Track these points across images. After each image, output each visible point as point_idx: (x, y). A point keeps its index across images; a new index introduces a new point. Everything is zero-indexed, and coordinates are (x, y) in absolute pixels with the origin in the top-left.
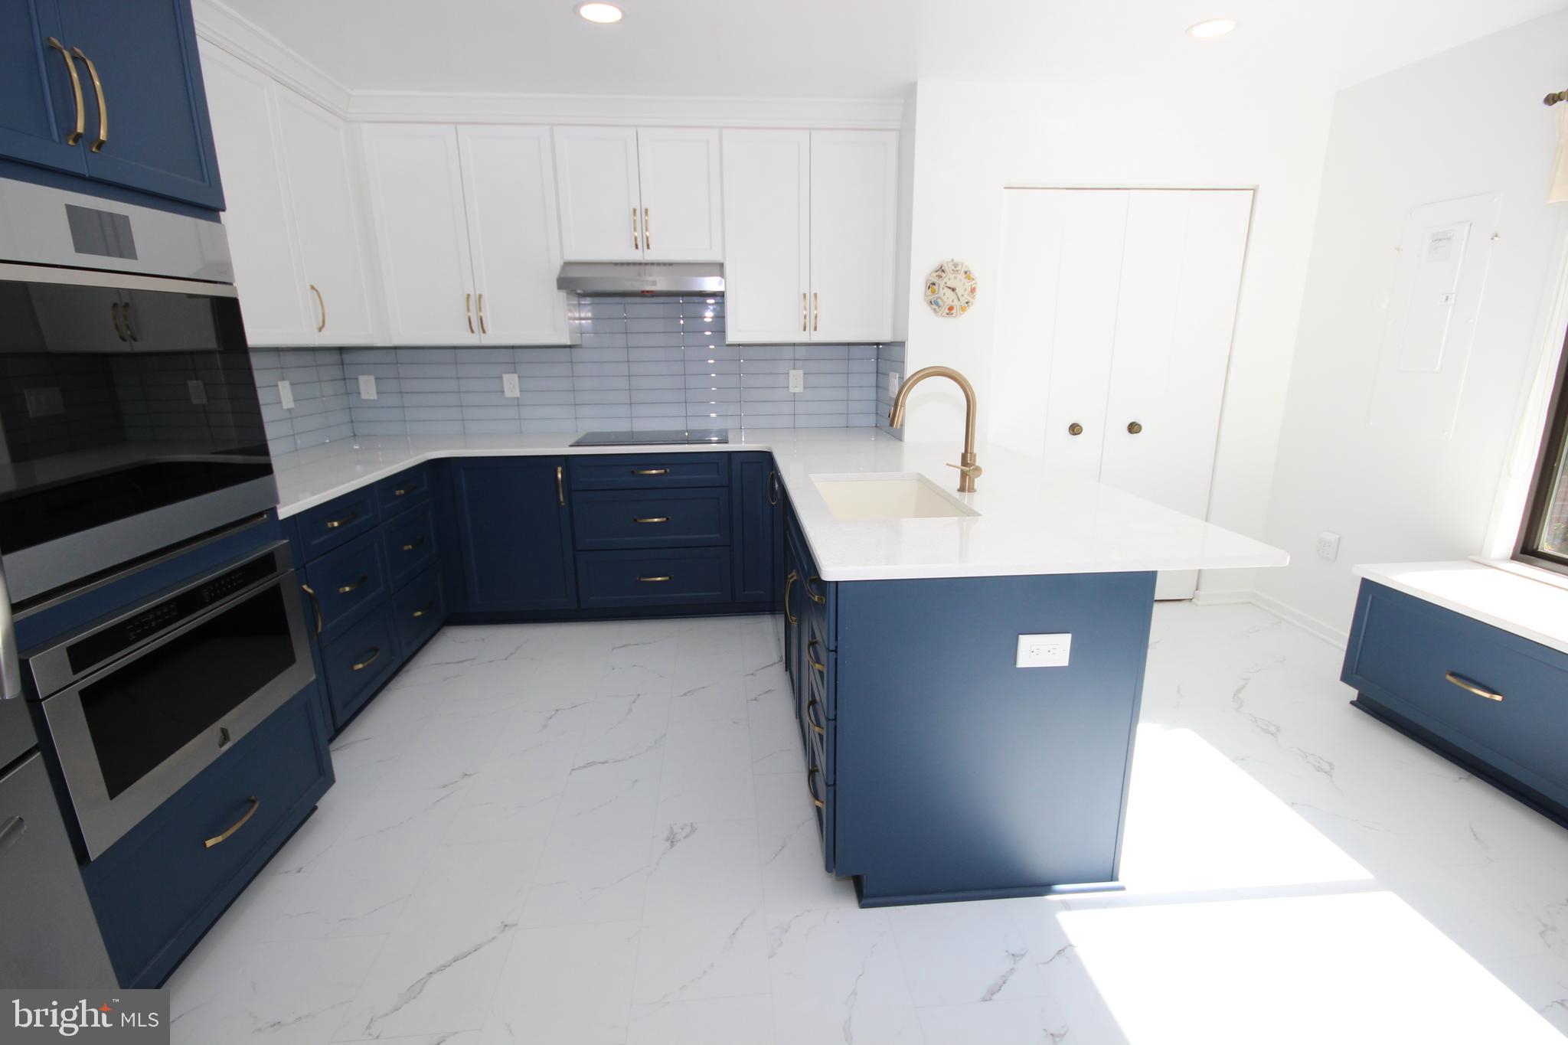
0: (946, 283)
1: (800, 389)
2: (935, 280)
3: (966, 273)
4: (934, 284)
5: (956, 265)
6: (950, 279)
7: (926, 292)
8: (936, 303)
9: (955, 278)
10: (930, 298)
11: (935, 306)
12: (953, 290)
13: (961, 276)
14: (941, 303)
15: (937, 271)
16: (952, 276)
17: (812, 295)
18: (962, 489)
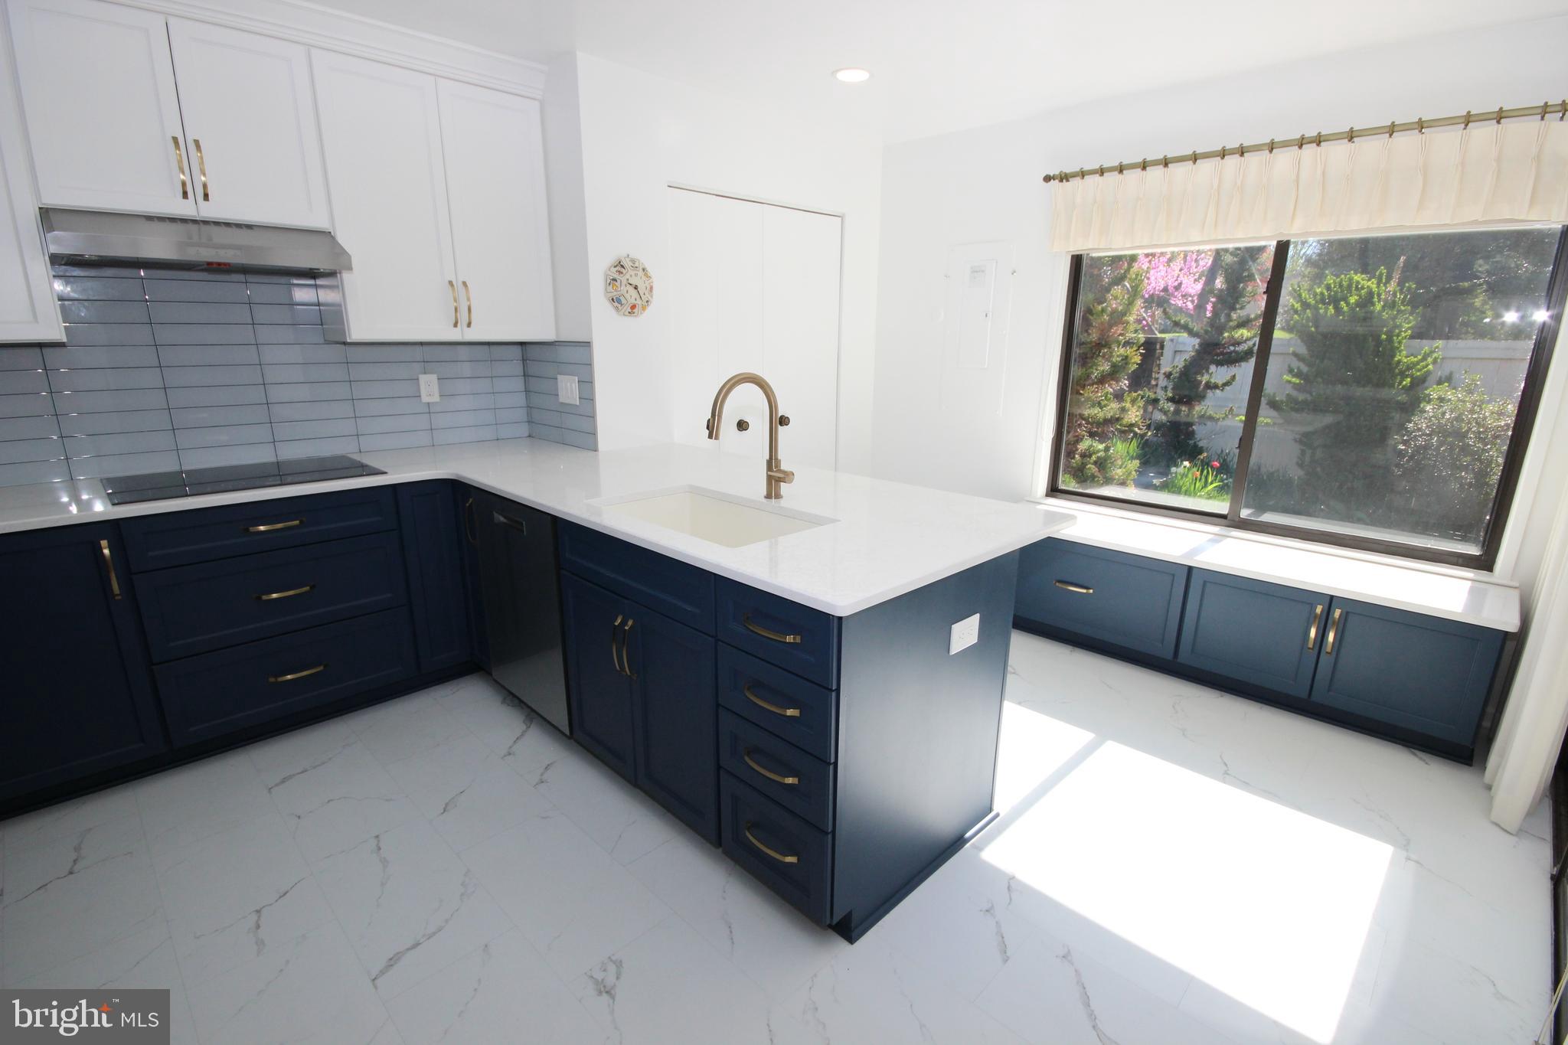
0: (628, 280)
1: (436, 398)
2: (616, 276)
3: (644, 270)
4: (615, 280)
5: (633, 261)
6: (630, 275)
7: (606, 290)
8: (619, 301)
9: (636, 275)
10: (610, 295)
11: (616, 304)
12: (636, 288)
13: (641, 273)
14: (623, 301)
15: (615, 267)
16: (633, 273)
17: (460, 283)
18: (768, 496)
